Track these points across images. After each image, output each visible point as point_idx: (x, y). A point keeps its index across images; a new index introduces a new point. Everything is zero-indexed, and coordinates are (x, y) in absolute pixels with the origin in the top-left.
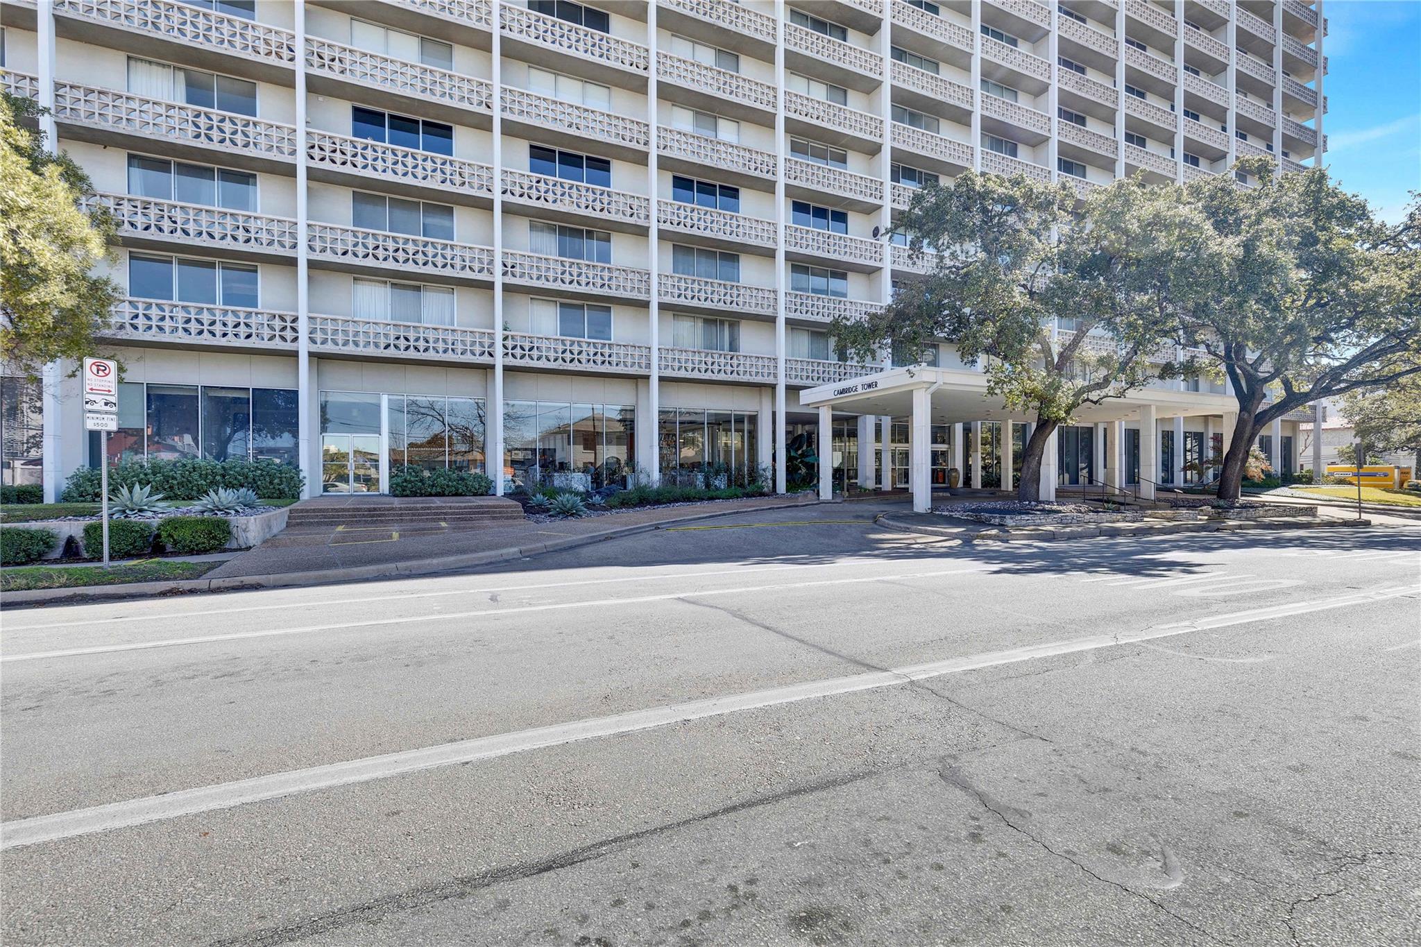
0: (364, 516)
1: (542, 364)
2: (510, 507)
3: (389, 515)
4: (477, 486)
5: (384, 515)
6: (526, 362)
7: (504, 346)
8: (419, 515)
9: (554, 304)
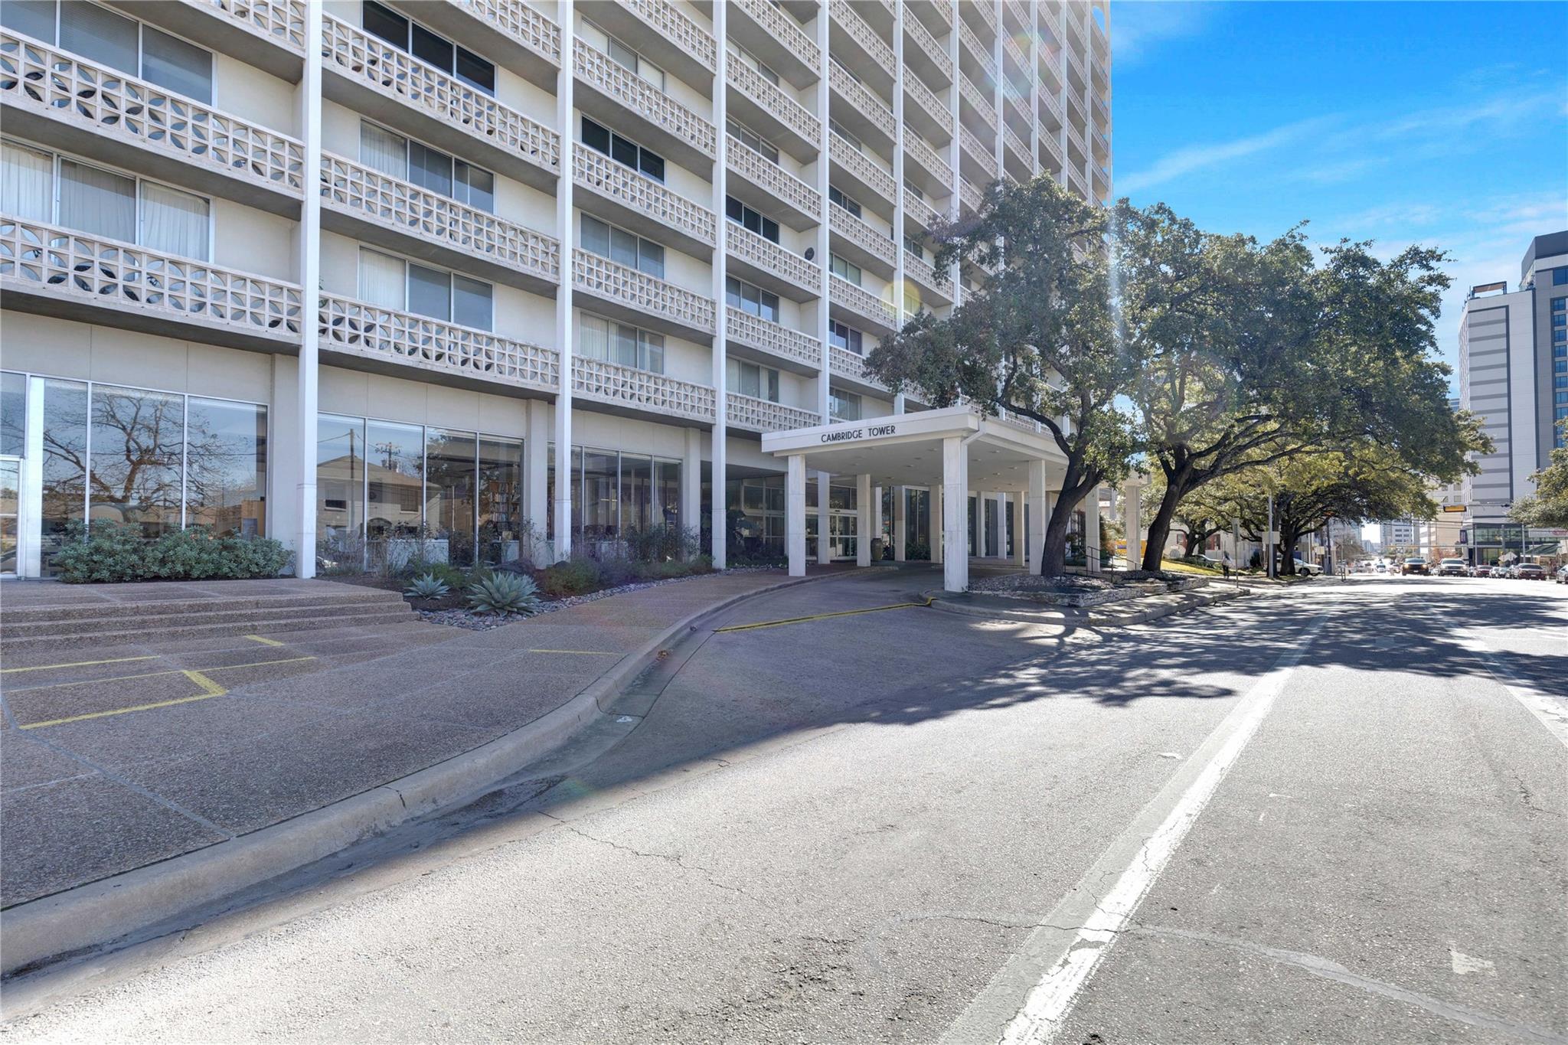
0: (39, 630)
1: (388, 356)
2: (376, 599)
3: (110, 626)
4: (262, 562)
5: (97, 627)
6: (358, 349)
7: (322, 319)
8: (187, 623)
9: (399, 264)
